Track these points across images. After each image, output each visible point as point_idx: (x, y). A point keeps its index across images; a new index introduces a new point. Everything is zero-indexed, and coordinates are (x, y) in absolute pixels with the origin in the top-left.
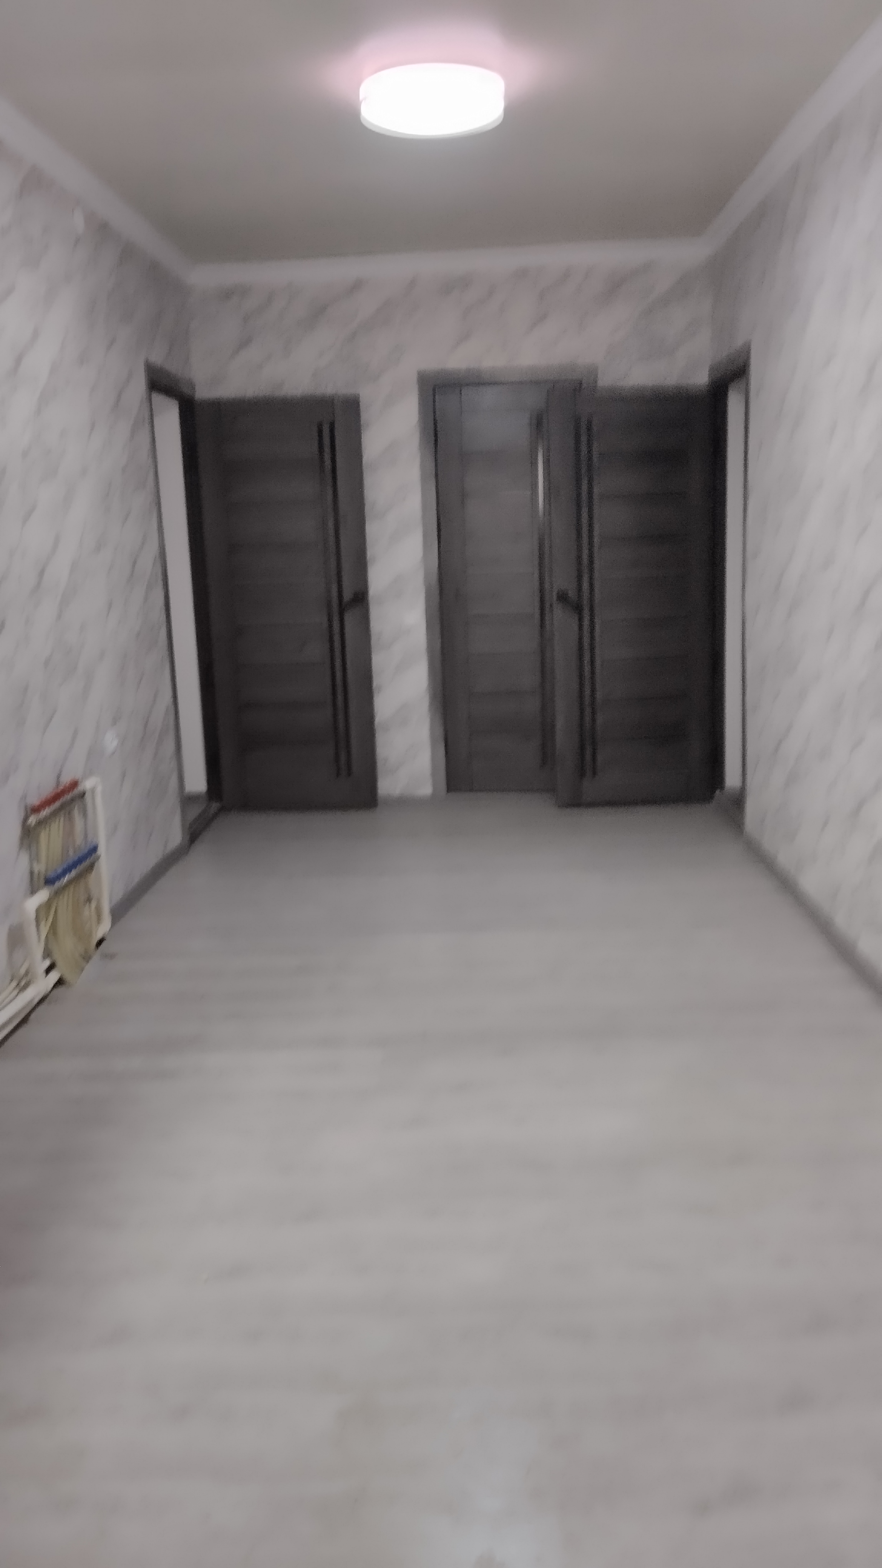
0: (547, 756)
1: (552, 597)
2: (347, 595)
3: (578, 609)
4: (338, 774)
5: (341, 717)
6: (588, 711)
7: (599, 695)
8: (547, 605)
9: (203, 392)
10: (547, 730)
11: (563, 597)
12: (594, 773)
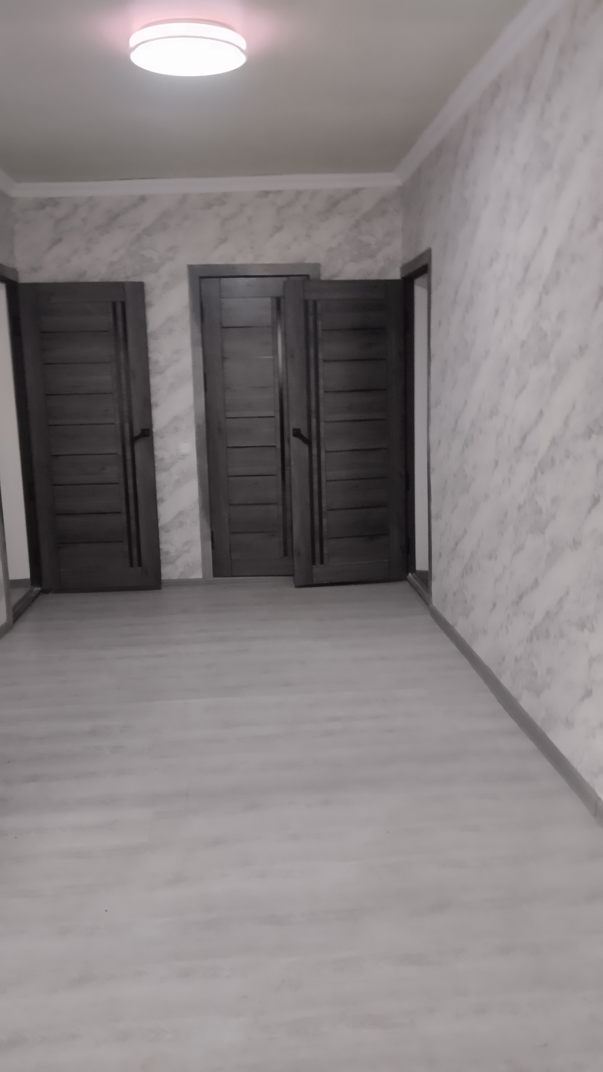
0: (287, 549)
1: (289, 432)
2: (137, 432)
3: (308, 442)
4: (131, 565)
5: (133, 522)
6: (316, 517)
7: (324, 505)
8: (286, 440)
9: (24, 278)
10: (287, 530)
11: (297, 433)
12: (322, 562)
